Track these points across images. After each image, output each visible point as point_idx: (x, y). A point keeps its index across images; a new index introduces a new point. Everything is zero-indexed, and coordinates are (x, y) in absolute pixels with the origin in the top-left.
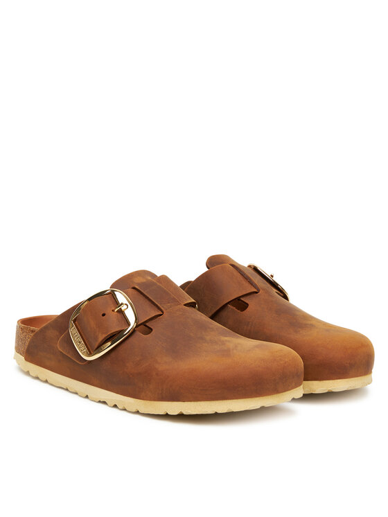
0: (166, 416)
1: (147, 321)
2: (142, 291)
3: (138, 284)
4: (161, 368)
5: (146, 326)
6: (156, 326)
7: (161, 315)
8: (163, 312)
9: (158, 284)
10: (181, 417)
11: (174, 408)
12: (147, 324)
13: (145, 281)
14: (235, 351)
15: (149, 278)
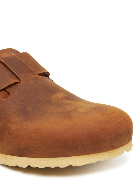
0: (17, 168)
1: (7, 88)
2: (6, 64)
3: (4, 59)
4: (13, 127)
5: (6, 91)
6: (14, 91)
7: (18, 82)
8: (20, 80)
9: (19, 58)
10: (29, 170)
11: (24, 162)
12: (7, 90)
13: (9, 56)
14: (75, 113)
15: (13, 54)
